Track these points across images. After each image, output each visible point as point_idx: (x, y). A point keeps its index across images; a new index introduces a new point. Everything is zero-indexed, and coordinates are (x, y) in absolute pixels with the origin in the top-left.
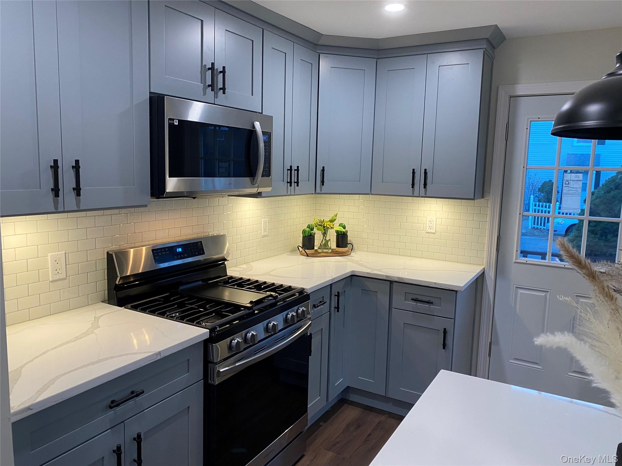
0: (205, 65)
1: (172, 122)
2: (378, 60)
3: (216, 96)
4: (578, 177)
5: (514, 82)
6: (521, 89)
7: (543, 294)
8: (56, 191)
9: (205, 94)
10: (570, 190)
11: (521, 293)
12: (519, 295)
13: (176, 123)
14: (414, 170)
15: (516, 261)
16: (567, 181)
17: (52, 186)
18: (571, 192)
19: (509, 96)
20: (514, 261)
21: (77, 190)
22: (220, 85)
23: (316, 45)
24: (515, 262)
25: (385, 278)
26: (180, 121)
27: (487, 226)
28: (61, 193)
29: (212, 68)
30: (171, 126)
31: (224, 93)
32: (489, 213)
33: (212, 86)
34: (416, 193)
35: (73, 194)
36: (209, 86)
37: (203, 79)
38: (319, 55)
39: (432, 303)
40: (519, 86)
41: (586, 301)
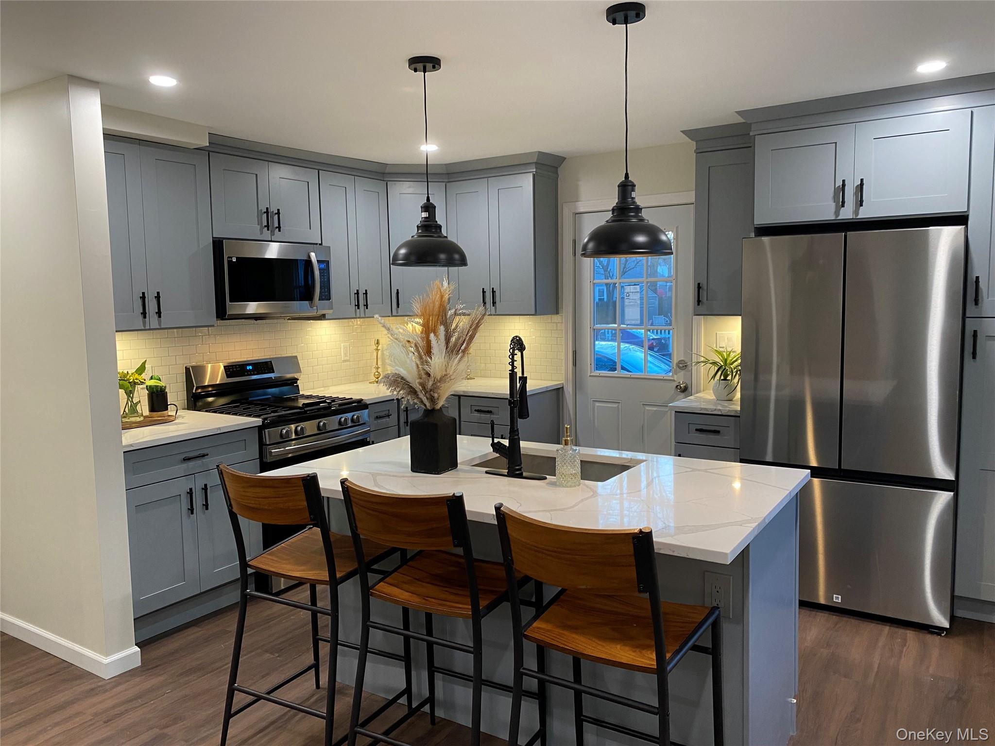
0: (261, 210)
1: (230, 259)
2: (448, 184)
3: (273, 234)
4: (636, 289)
5: (576, 199)
8: (144, 314)
9: (261, 233)
10: (630, 302)
11: (598, 406)
12: (596, 408)
13: (234, 260)
14: (483, 289)
15: (592, 374)
16: (628, 293)
17: (141, 311)
18: (632, 303)
19: (573, 213)
20: (589, 374)
21: (159, 313)
22: (276, 225)
23: (384, 173)
24: (590, 376)
26: (237, 258)
27: (563, 341)
28: (147, 315)
29: (267, 212)
30: (230, 262)
31: (280, 231)
32: (563, 328)
33: (267, 226)
35: (156, 316)
36: (265, 226)
37: (260, 222)
38: (387, 183)
39: (492, 413)
40: (579, 204)
41: (650, 408)
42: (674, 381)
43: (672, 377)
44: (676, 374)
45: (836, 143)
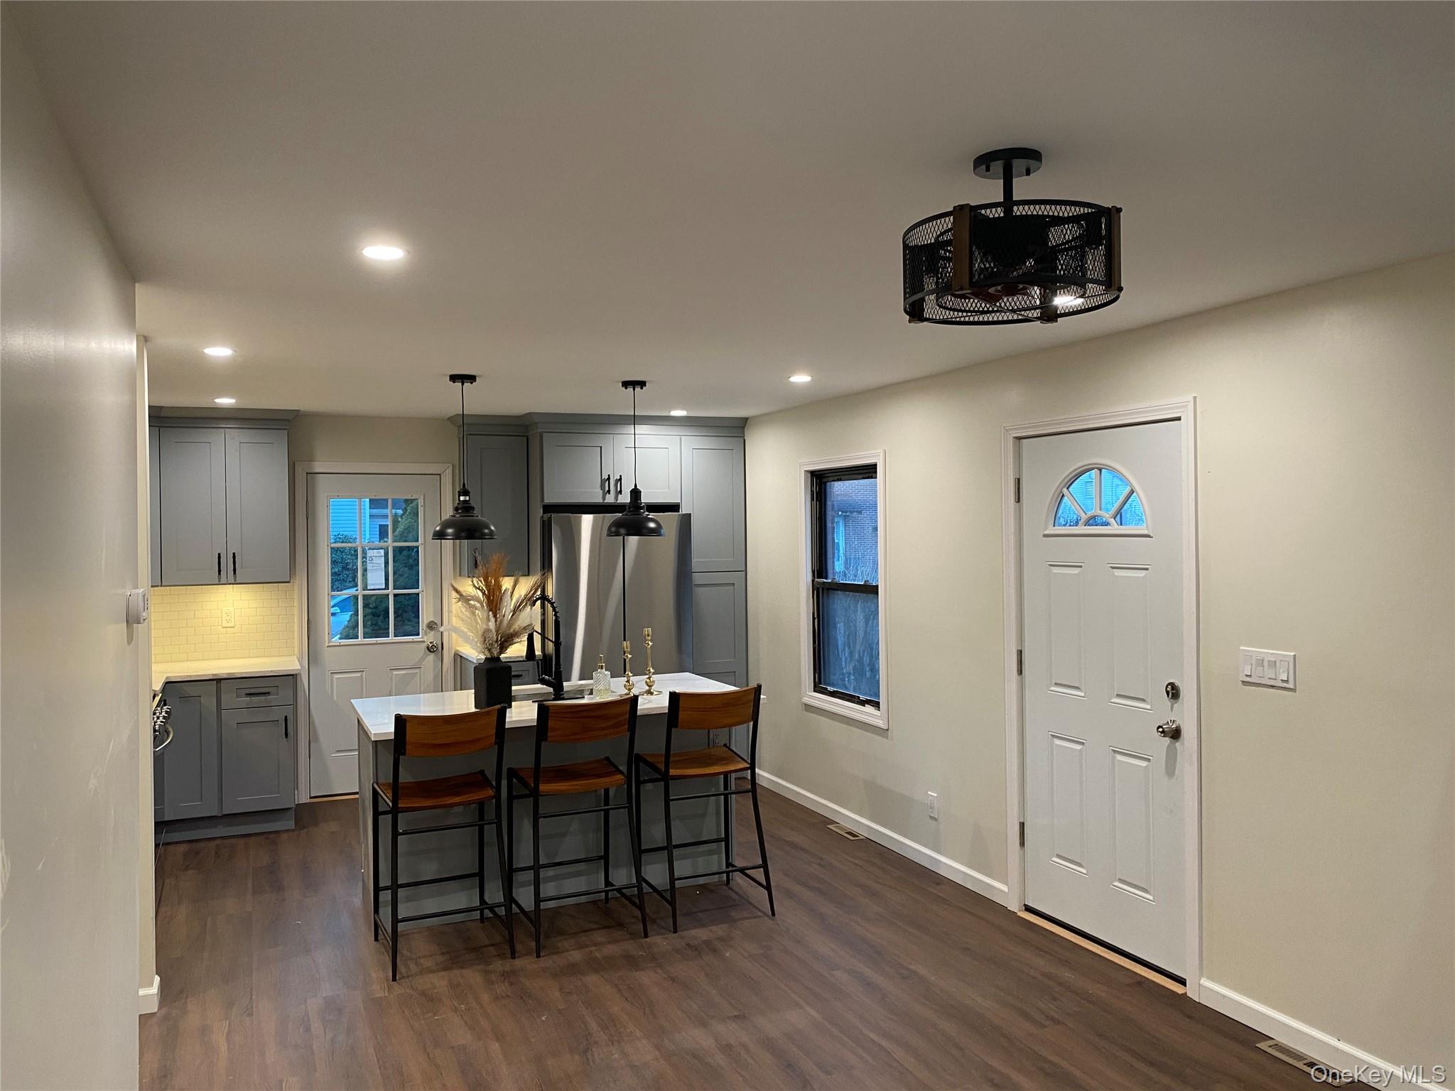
2: (162, 429)
4: (380, 553)
5: (311, 459)
6: (318, 467)
7: (359, 675)
10: (373, 567)
11: (338, 678)
12: (335, 681)
14: (219, 554)
15: (330, 644)
16: (371, 557)
18: (375, 568)
19: (306, 474)
20: (327, 645)
24: (328, 647)
25: (211, 677)
27: (296, 611)
32: (296, 596)
34: (223, 579)
39: (269, 693)
40: (316, 463)
41: (398, 673)
42: (424, 642)
43: (422, 638)
44: (426, 635)
45: (601, 447)
